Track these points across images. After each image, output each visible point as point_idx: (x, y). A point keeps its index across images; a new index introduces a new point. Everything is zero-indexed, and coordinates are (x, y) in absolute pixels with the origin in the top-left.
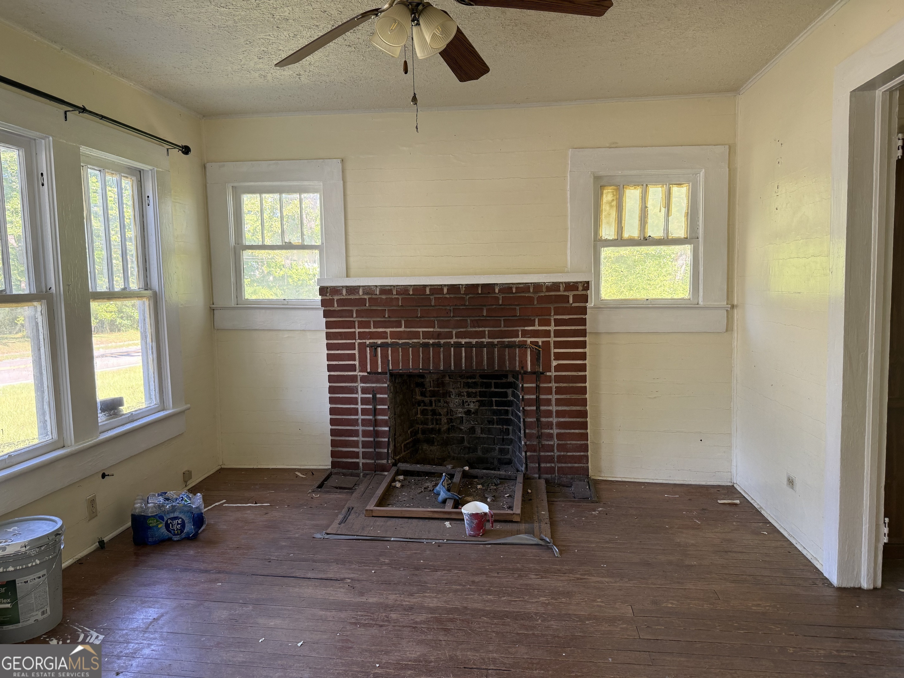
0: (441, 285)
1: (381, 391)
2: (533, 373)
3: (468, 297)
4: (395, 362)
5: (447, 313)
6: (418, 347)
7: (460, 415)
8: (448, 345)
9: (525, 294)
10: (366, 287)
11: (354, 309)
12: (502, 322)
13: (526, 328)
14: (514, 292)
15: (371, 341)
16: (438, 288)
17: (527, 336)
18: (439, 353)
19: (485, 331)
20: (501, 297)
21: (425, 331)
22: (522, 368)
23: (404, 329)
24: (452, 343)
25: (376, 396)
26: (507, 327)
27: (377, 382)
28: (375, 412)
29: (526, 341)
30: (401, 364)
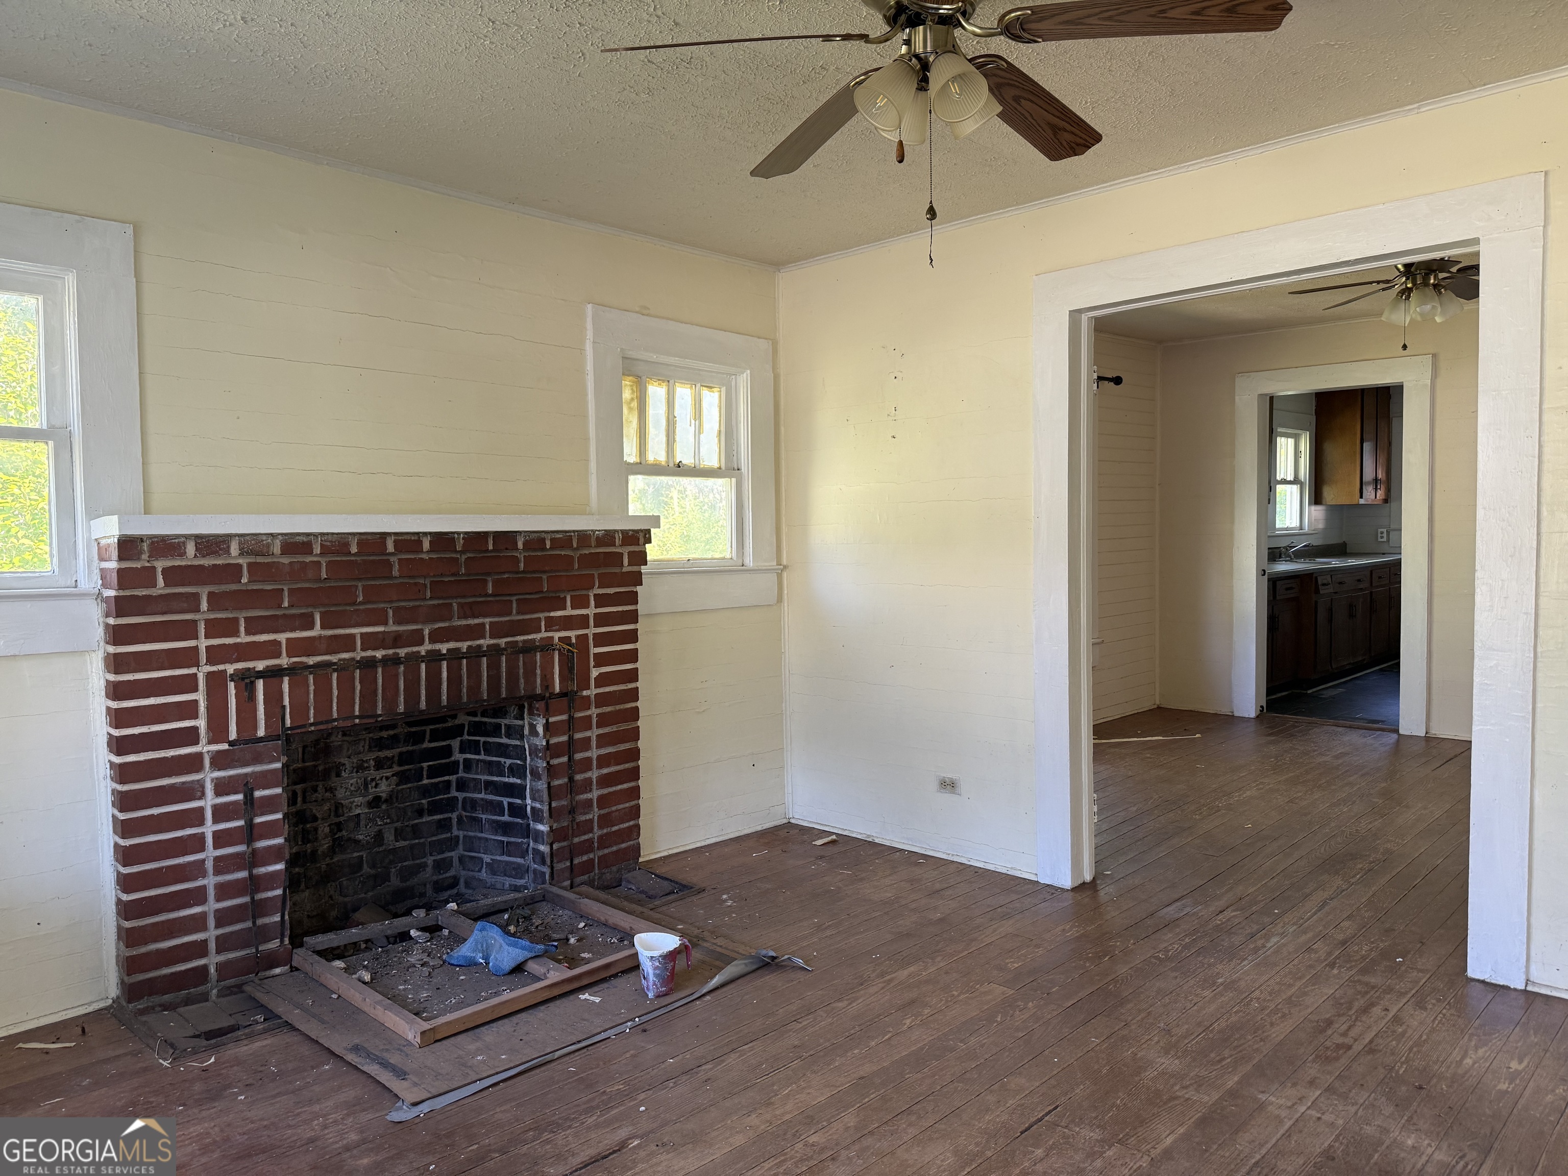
0: (418, 534)
1: (265, 780)
2: (563, 694)
3: (464, 557)
4: (299, 708)
5: (419, 591)
6: (351, 668)
7: (358, 811)
8: (415, 658)
9: (561, 550)
10: (248, 538)
11: (204, 593)
12: (514, 605)
13: (552, 614)
14: (548, 547)
15: (240, 665)
16: (411, 540)
17: (554, 628)
18: (397, 676)
19: (483, 625)
20: (522, 556)
21: (366, 633)
22: (547, 687)
23: (319, 633)
24: (423, 653)
25: (252, 795)
26: (523, 614)
27: (257, 760)
28: (250, 833)
29: (552, 637)
30: (312, 711)
